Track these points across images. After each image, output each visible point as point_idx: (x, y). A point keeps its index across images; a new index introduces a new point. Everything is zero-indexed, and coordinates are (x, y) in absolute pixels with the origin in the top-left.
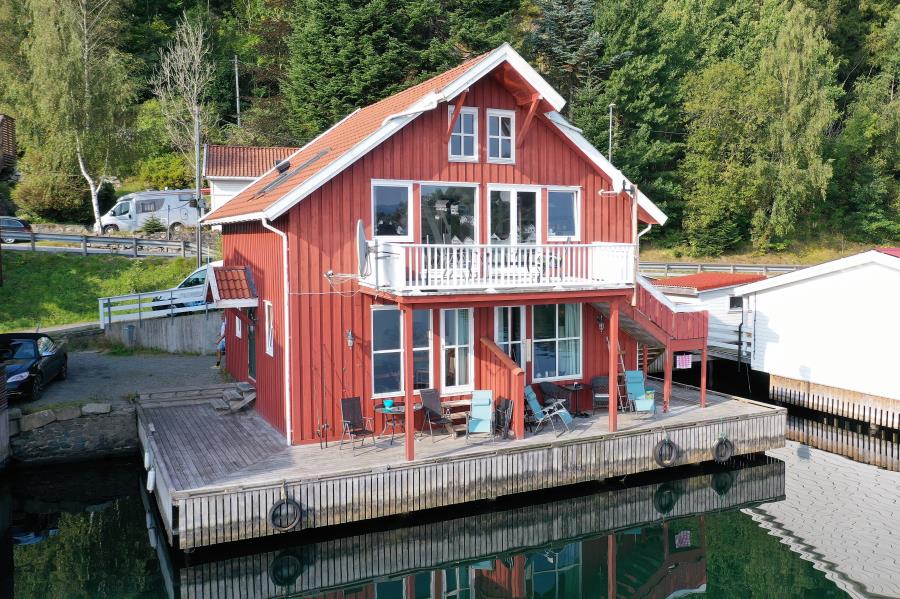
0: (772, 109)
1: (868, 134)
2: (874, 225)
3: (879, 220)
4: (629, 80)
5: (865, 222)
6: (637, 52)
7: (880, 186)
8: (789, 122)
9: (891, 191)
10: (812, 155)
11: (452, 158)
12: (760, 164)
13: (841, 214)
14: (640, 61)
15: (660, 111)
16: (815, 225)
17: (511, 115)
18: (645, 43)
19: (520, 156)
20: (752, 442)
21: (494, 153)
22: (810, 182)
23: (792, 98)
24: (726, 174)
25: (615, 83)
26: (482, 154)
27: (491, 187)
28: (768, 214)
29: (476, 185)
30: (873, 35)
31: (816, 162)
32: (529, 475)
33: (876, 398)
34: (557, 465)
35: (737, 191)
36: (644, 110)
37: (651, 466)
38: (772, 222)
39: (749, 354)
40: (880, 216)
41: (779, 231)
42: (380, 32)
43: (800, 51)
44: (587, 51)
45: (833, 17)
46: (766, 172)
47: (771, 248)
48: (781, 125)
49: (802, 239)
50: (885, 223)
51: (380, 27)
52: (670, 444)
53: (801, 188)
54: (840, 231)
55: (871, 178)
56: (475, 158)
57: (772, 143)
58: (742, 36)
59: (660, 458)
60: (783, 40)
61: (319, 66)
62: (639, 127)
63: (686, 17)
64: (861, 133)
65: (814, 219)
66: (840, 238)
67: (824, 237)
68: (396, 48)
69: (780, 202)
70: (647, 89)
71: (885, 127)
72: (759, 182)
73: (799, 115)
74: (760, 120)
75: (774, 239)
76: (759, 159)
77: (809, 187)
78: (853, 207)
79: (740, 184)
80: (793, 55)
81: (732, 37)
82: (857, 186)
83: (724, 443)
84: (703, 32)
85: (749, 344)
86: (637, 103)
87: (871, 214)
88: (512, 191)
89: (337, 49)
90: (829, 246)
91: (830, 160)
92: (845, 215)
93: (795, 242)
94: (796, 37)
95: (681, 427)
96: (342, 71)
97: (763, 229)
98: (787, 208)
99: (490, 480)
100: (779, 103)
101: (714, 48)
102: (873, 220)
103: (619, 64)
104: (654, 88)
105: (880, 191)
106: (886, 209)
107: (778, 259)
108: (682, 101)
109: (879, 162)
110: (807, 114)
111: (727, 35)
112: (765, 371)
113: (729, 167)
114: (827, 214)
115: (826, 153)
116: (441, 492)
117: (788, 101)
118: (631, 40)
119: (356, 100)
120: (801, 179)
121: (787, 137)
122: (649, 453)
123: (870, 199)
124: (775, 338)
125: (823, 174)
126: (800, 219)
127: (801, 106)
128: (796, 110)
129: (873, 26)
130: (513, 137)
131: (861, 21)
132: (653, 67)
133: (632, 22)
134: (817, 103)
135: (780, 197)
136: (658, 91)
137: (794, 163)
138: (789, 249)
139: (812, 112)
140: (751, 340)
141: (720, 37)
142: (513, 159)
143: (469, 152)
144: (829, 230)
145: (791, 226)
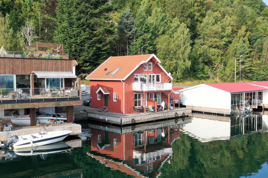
0: (177, 48)
1: (198, 53)
2: (200, 75)
3: (201, 74)
4: (143, 40)
5: (198, 75)
6: (145, 32)
7: (201, 66)
8: (181, 51)
9: (203, 67)
10: (186, 59)
11: (144, 70)
12: (175, 61)
13: (192, 72)
14: (146, 35)
15: (151, 47)
16: (186, 75)
17: (152, 63)
18: (147, 30)
19: (153, 70)
20: (187, 113)
21: (149, 69)
22: (186, 65)
23: (182, 45)
24: (167, 63)
25: (140, 40)
26: (148, 69)
27: (149, 75)
28: (176, 73)
29: (147, 74)
30: (198, 26)
31: (187, 60)
32: (159, 117)
33: (204, 107)
34: (163, 116)
35: (169, 67)
36: (147, 47)
37: (174, 116)
38: (177, 75)
39: (182, 102)
40: (201, 73)
41: (179, 77)
42: (84, 27)
43: (183, 34)
44: (133, 32)
45: (189, 23)
46: (176, 63)
47: (177, 81)
48: (179, 52)
49: (184, 79)
50: (202, 75)
51: (84, 25)
52: (177, 113)
53: (184, 67)
54: (192, 77)
55: (199, 64)
56: (147, 70)
57: (177, 56)
58: (168, 27)
59: (175, 115)
60: (179, 31)
61: (68, 35)
62: (146, 51)
63: (155, 22)
64: (197, 53)
65: (186, 74)
66: (192, 78)
67: (189, 78)
68: (88, 31)
69: (179, 70)
70: (147, 42)
71: (202, 52)
72: (174, 65)
73: (184, 49)
74: (175, 51)
75: (178, 79)
76: (174, 60)
77: (186, 67)
78: (195, 71)
79: (170, 65)
80: (182, 35)
81: (166, 28)
82: (196, 66)
83: (184, 113)
84: (159, 26)
85: (182, 101)
86: (145, 45)
87: (199, 73)
88: (152, 75)
89: (73, 31)
90: (190, 80)
91: (190, 60)
92: (193, 73)
93: (182, 80)
94: (182, 31)
95: (178, 111)
96: (74, 37)
97: (175, 77)
98: (181, 71)
99: (155, 117)
100: (179, 47)
101: (161, 31)
102: (200, 74)
103: (141, 35)
104: (149, 41)
105: (201, 67)
106: (202, 71)
107: (178, 84)
108: (155, 44)
109: (201, 60)
110: (185, 49)
111: (165, 27)
112: (185, 105)
113: (167, 61)
114: (189, 73)
115: (189, 59)
116: (149, 119)
117: (181, 46)
118: (143, 29)
119: (79, 44)
120: (184, 65)
121: (181, 55)
122: (174, 114)
123: (199, 69)
124: (187, 99)
125: (189, 63)
126: (183, 74)
127: (184, 48)
128: (183, 48)
129: (198, 23)
130: (152, 67)
131: (195, 21)
132: (149, 36)
133: (143, 25)
134: (187, 47)
135: (179, 69)
136: (150, 42)
137: (182, 61)
138: (181, 81)
139: (186, 48)
140: (182, 100)
141: (163, 27)
142: (152, 70)
143: (146, 69)
144: (190, 76)
145: (181, 76)
